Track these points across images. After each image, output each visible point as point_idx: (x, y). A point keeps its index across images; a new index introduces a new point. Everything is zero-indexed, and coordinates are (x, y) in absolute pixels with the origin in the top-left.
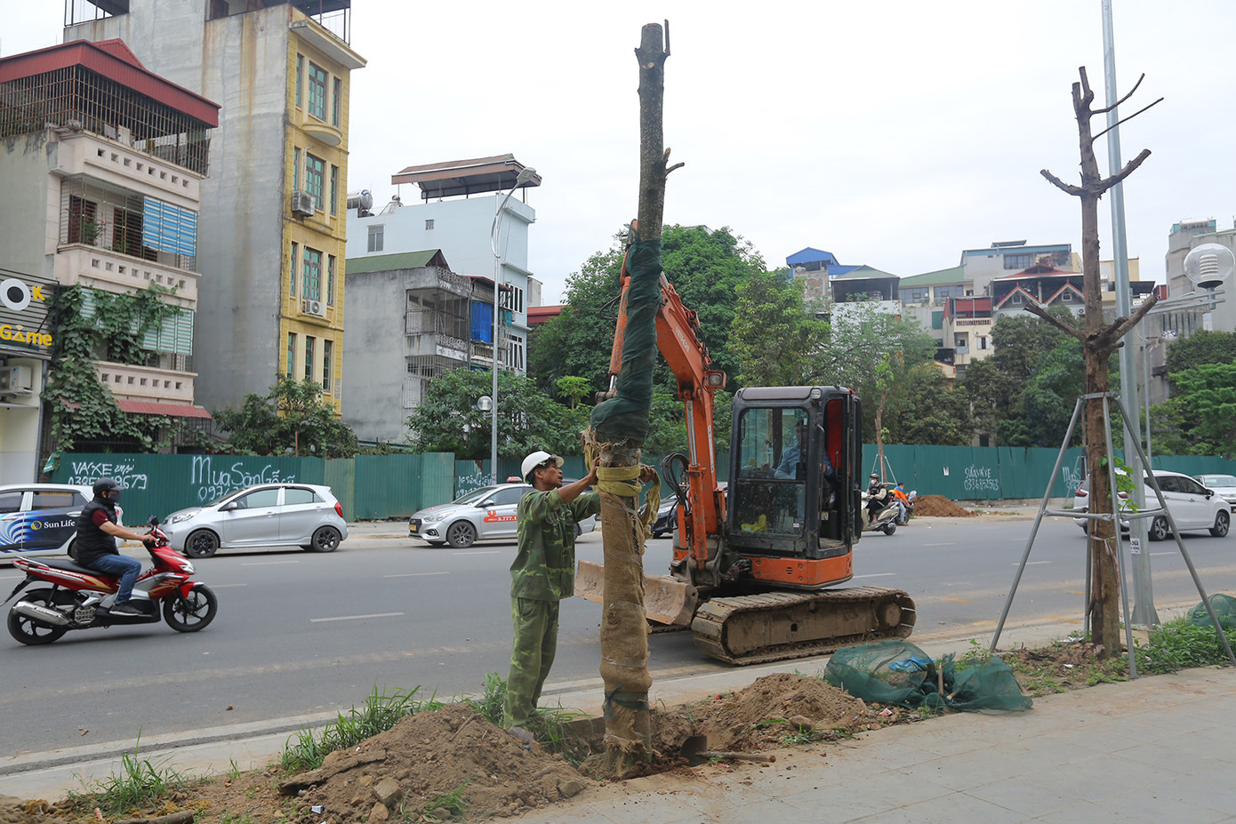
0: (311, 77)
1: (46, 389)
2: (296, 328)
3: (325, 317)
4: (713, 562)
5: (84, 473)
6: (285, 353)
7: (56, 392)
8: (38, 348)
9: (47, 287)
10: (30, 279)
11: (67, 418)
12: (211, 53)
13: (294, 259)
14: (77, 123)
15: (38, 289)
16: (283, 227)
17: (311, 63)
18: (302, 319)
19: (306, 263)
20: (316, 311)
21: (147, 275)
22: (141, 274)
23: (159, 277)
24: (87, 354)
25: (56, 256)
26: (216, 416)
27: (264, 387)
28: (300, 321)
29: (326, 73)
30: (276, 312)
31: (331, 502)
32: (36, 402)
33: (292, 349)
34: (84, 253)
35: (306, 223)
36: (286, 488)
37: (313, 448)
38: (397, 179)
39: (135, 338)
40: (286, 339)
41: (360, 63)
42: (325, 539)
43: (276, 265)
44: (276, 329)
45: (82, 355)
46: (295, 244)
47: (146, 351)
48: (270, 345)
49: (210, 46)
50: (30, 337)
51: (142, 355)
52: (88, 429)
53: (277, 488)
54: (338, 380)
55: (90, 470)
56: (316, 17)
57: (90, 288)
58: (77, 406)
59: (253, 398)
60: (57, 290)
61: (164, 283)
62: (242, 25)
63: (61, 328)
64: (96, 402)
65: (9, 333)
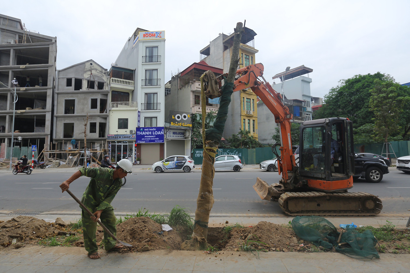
0: (245, 58)
1: (192, 136)
2: (245, 118)
3: (252, 114)
5: (198, 153)
6: (243, 124)
7: (193, 136)
8: (190, 127)
9: (191, 114)
10: (187, 113)
11: (195, 141)
13: (244, 101)
14: (195, 80)
15: (189, 115)
16: (240, 94)
17: (245, 55)
18: (246, 115)
19: (247, 102)
20: (249, 113)
21: (210, 109)
22: (209, 109)
23: (212, 109)
24: (198, 128)
25: (192, 108)
26: (227, 140)
27: (237, 132)
28: (246, 116)
29: (249, 56)
30: (240, 114)
31: (238, 159)
32: (190, 139)
33: (244, 123)
34: (197, 106)
35: (246, 92)
36: (227, 156)
37: (248, 146)
39: (208, 123)
40: (243, 121)
41: (257, 51)
42: (236, 168)
43: (239, 103)
44: (240, 118)
45: (197, 128)
46: (244, 98)
47: (210, 126)
48: (239, 122)
49: (224, 57)
50: (188, 125)
51: (210, 127)
52: (199, 144)
54: (257, 129)
55: (199, 152)
56: (246, 44)
57: (198, 114)
58: (197, 139)
59: (234, 135)
60: (192, 115)
61: (213, 111)
63: (194, 123)
64: (200, 138)
65: (184, 125)
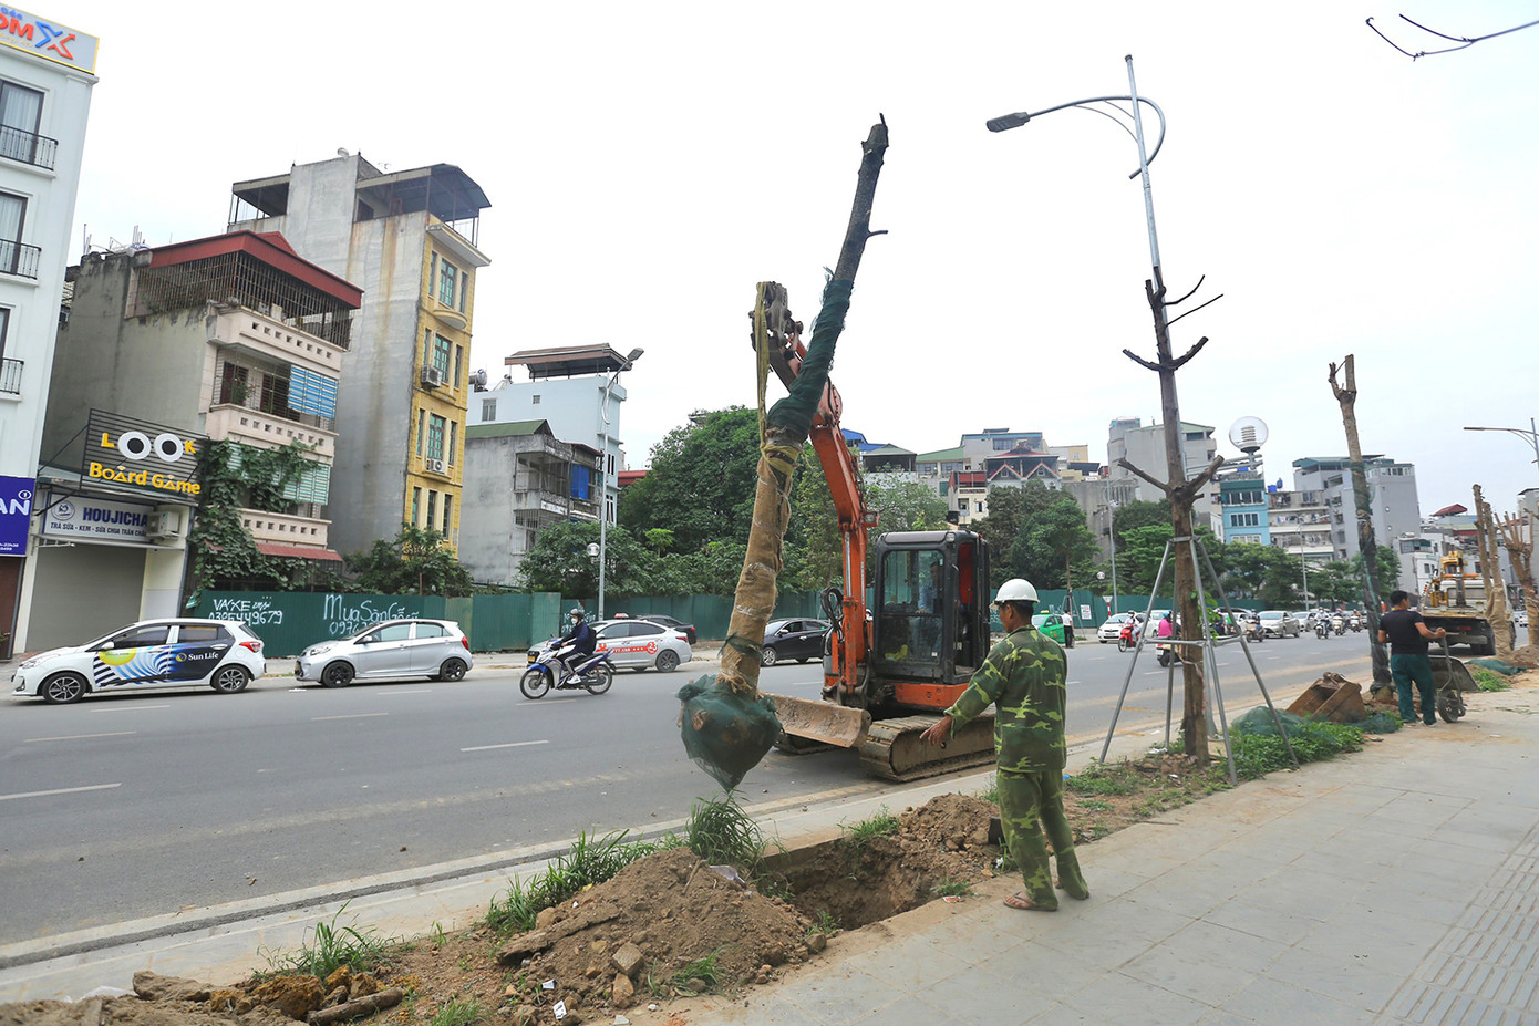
0: (442, 272)
1: (192, 533)
2: (421, 483)
3: (446, 474)
4: (861, 688)
5: (224, 609)
6: (410, 504)
7: (202, 535)
8: (186, 496)
9: (199, 441)
10: (183, 435)
11: (210, 559)
12: (355, 249)
13: (421, 424)
14: (236, 300)
15: (190, 444)
16: (412, 396)
17: (443, 260)
18: (426, 475)
19: (432, 427)
20: (438, 469)
21: (290, 433)
22: (285, 432)
23: (301, 435)
24: (231, 502)
25: (209, 414)
26: (346, 559)
27: (391, 534)
28: (424, 478)
29: (455, 269)
30: (403, 469)
31: (459, 635)
32: (182, 544)
33: (416, 501)
34: (234, 412)
35: (433, 393)
36: (418, 623)
37: (433, 587)
38: (509, 361)
39: (276, 488)
40: (411, 493)
41: (486, 262)
42: (452, 669)
43: (405, 429)
44: (403, 484)
45: (226, 503)
46: (422, 411)
47: (286, 500)
48: (397, 498)
49: (356, 243)
50: (181, 486)
51: (282, 504)
52: (230, 569)
53: (410, 623)
54: (456, 529)
55: (230, 606)
56: (450, 224)
57: (238, 443)
58: (220, 548)
59: (380, 543)
60: (206, 444)
61: (305, 441)
62: (385, 226)
63: (209, 478)
64: (238, 545)
65: (161, 482)
